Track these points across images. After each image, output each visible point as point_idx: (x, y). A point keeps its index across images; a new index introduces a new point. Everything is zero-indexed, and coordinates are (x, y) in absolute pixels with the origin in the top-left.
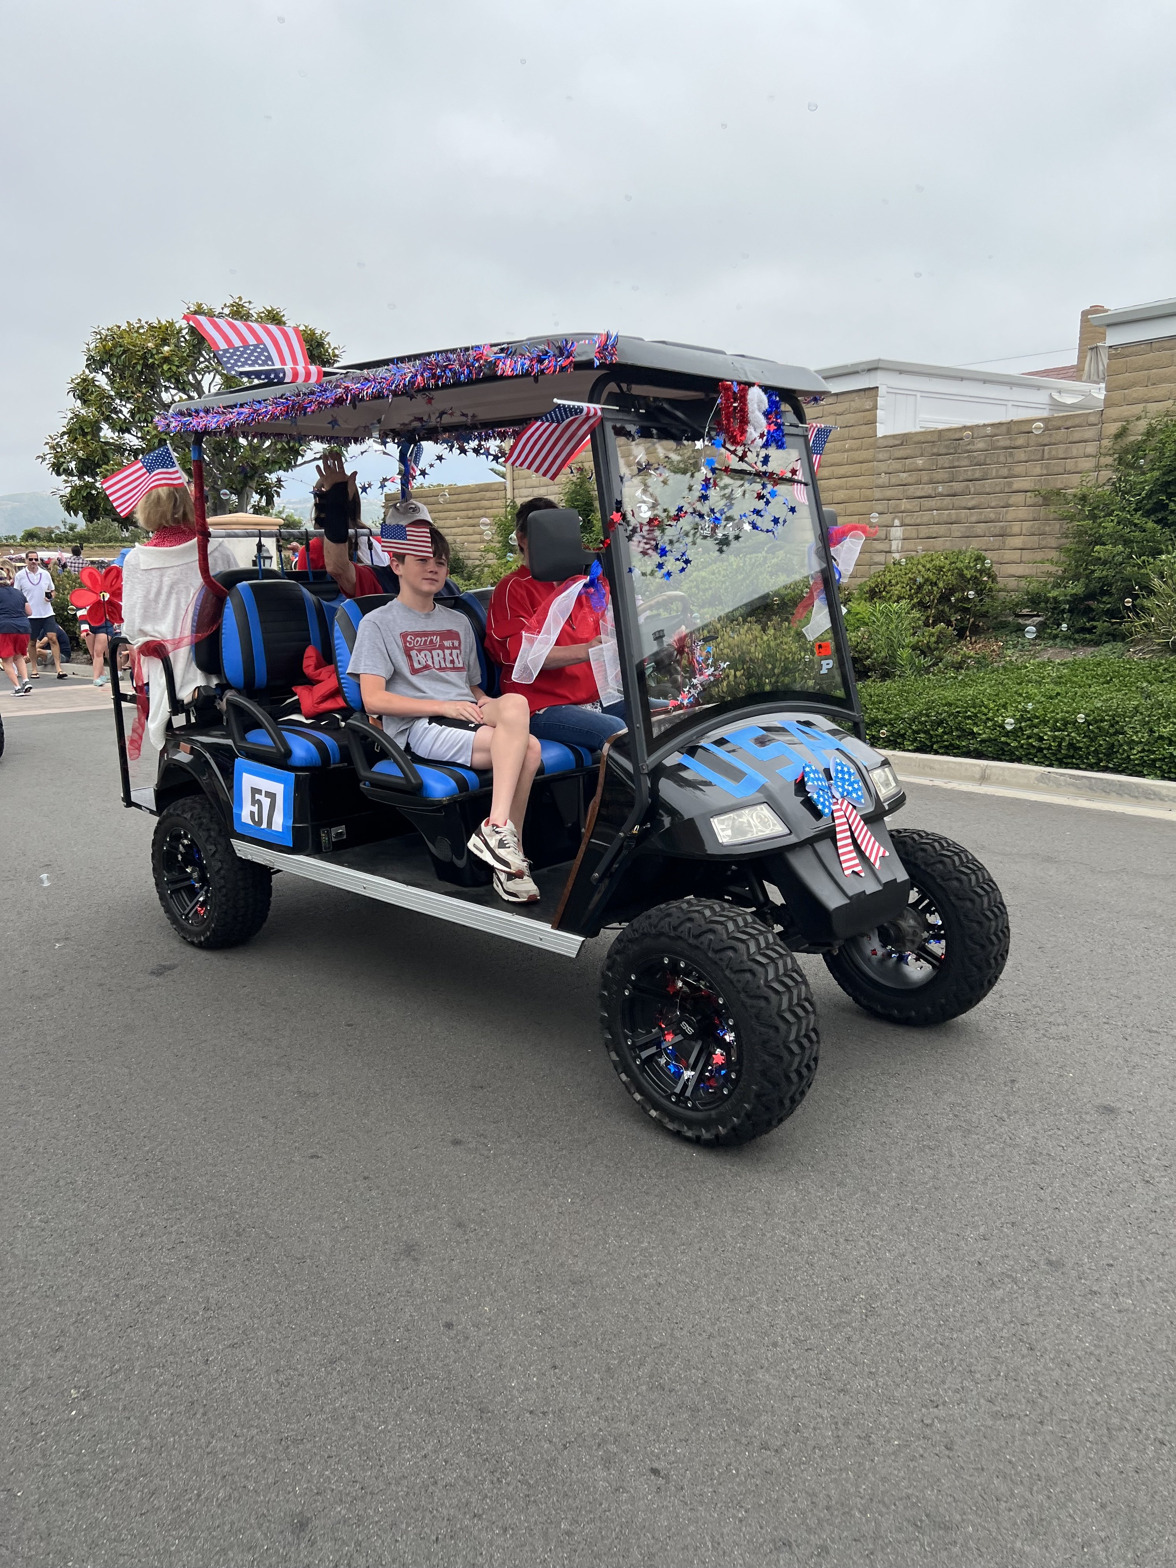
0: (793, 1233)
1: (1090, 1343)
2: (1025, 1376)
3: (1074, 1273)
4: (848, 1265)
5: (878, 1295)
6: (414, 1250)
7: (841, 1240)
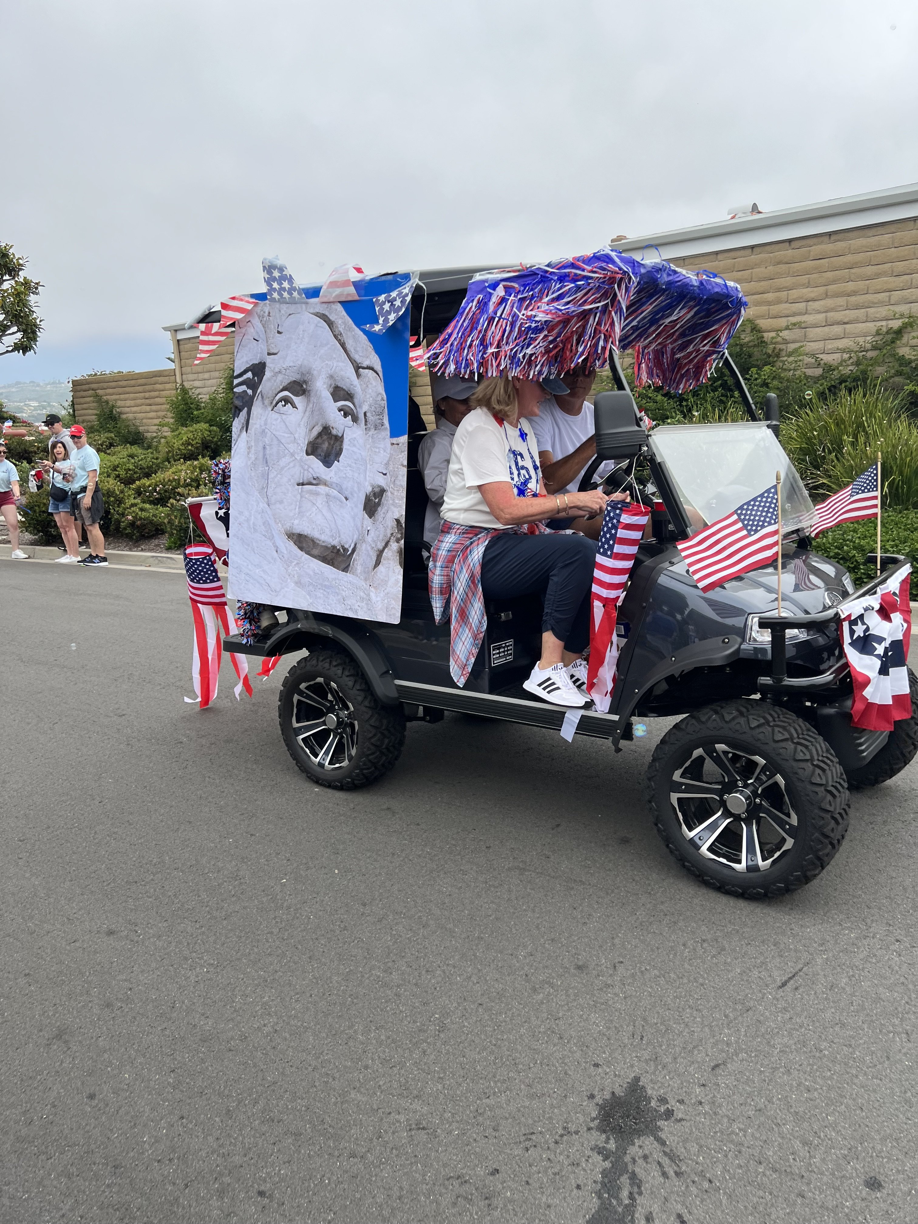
0: (385, 971)
1: (603, 1028)
2: (555, 1061)
3: (595, 972)
4: (426, 992)
5: (449, 1013)
6: (66, 1033)
7: (424, 972)
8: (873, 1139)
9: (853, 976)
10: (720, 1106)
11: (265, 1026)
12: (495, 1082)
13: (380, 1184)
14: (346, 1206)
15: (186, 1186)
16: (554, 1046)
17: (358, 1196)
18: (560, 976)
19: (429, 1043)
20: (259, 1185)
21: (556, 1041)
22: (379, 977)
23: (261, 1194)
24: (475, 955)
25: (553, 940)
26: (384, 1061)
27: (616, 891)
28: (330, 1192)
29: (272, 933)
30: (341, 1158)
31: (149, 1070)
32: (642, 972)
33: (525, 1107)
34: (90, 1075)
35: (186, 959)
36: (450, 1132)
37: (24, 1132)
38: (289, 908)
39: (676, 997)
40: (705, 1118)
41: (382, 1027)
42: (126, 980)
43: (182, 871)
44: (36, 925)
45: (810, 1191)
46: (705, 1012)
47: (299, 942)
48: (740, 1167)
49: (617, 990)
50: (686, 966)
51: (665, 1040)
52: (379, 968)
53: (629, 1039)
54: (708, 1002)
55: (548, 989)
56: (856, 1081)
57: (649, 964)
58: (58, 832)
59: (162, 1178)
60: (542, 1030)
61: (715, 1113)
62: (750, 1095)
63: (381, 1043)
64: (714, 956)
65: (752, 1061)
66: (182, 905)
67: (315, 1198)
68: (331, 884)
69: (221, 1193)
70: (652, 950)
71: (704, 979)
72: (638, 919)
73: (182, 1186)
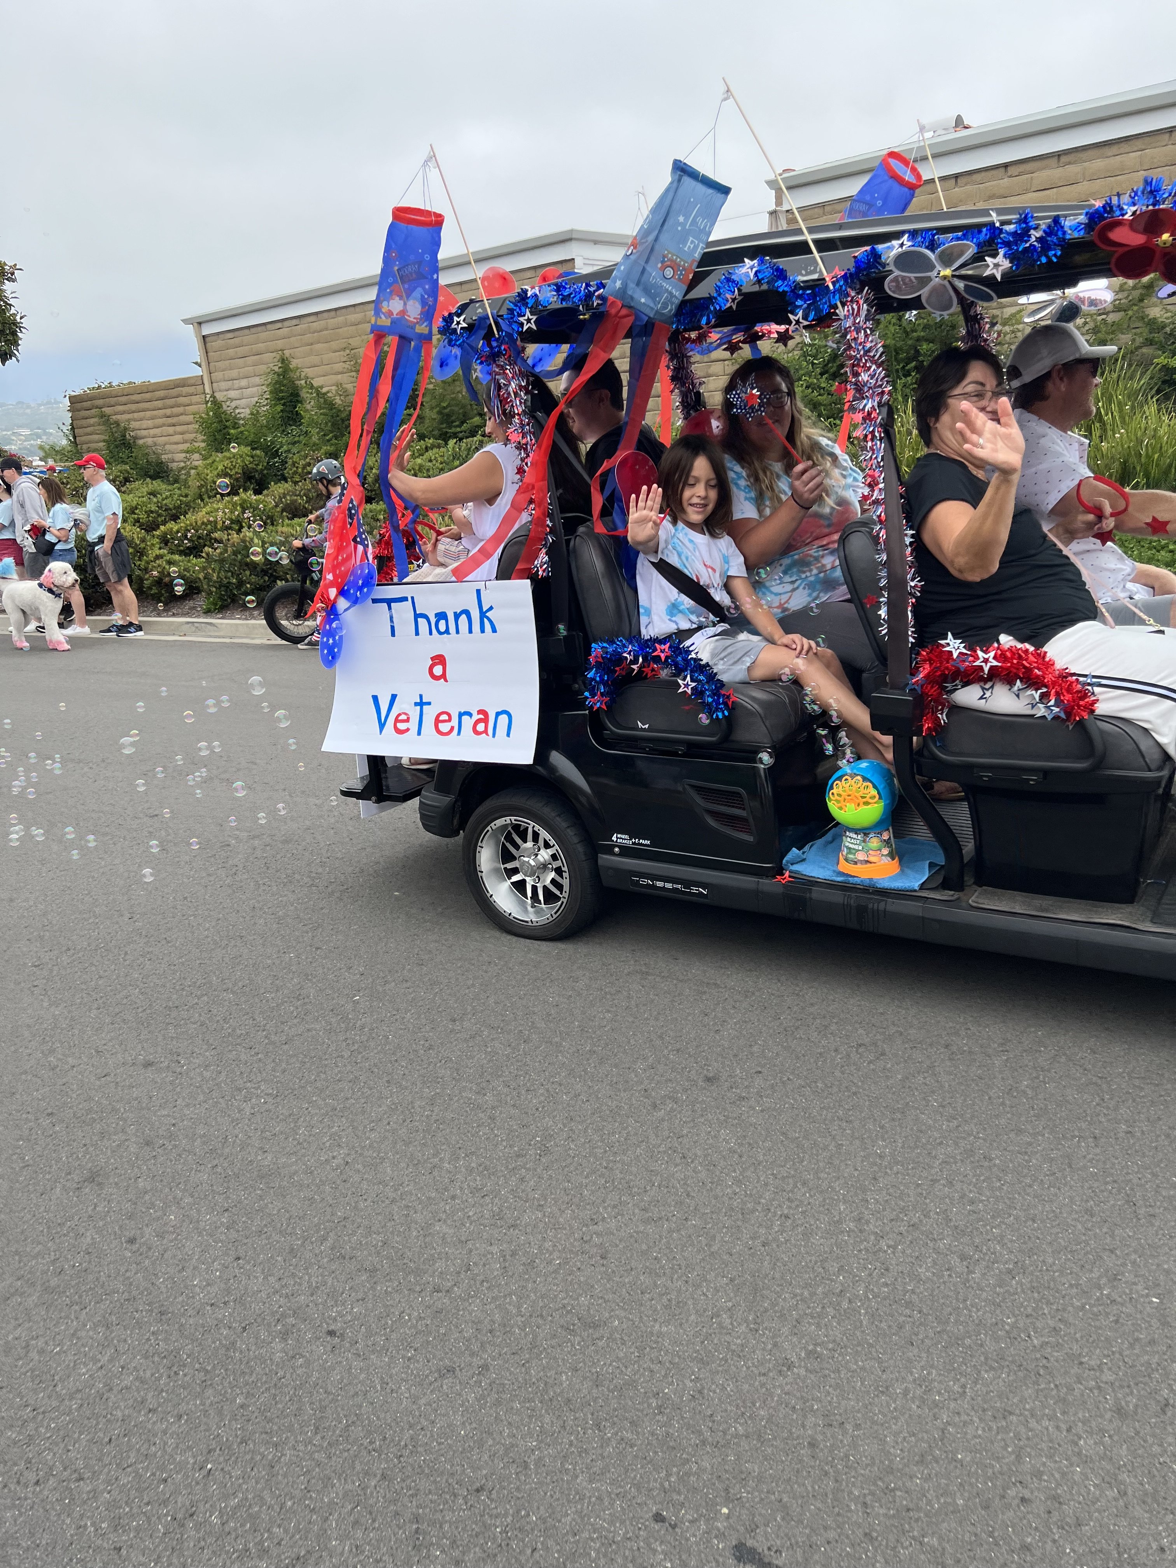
8: (1044, 1251)
9: (1037, 1078)
10: (868, 1222)
11: (334, 1158)
12: (605, 1208)
13: (468, 1317)
14: (428, 1342)
15: (244, 1329)
16: (676, 1165)
17: (442, 1331)
18: (685, 1090)
19: (528, 1170)
20: (328, 1324)
21: (678, 1161)
22: (470, 1099)
23: (331, 1333)
24: (585, 1070)
25: (678, 1051)
26: (474, 1191)
27: (757, 994)
28: (409, 1329)
29: (342, 1057)
30: (423, 1294)
31: (199, 1211)
32: (783, 1083)
33: (637, 1233)
34: (130, 1218)
35: (239, 1090)
36: (550, 1263)
37: (54, 1282)
38: (362, 1027)
39: (824, 1108)
40: (849, 1236)
41: (472, 1153)
42: (168, 1116)
43: (233, 992)
44: (59, 1059)
45: (966, 1308)
46: (857, 1124)
47: (375, 1065)
48: (886, 1285)
49: (752, 1102)
50: (837, 1074)
51: (807, 1157)
52: (471, 1089)
53: (764, 1155)
54: (861, 1112)
55: (670, 1105)
56: (1029, 1190)
57: (792, 1073)
58: (80, 955)
59: (215, 1322)
60: (661, 1149)
61: (861, 1231)
62: (903, 1210)
63: (471, 1171)
64: (870, 1062)
65: (908, 1175)
66: (234, 1030)
67: (394, 1336)
68: (413, 999)
69: (285, 1335)
70: (798, 1058)
71: (858, 1087)
72: (781, 1024)
73: (240, 1329)
